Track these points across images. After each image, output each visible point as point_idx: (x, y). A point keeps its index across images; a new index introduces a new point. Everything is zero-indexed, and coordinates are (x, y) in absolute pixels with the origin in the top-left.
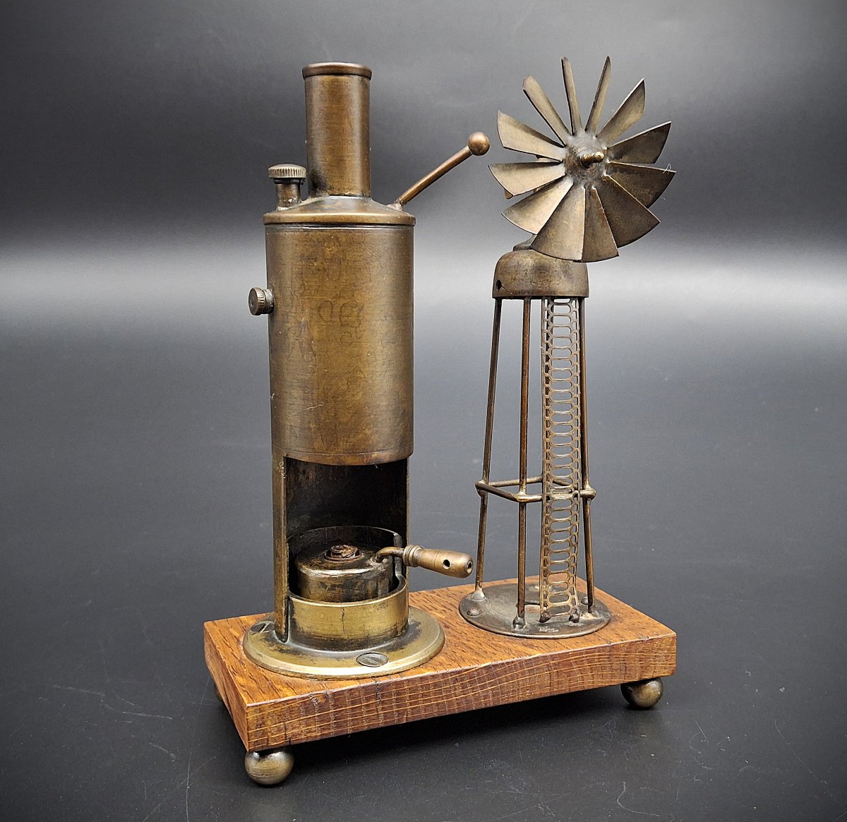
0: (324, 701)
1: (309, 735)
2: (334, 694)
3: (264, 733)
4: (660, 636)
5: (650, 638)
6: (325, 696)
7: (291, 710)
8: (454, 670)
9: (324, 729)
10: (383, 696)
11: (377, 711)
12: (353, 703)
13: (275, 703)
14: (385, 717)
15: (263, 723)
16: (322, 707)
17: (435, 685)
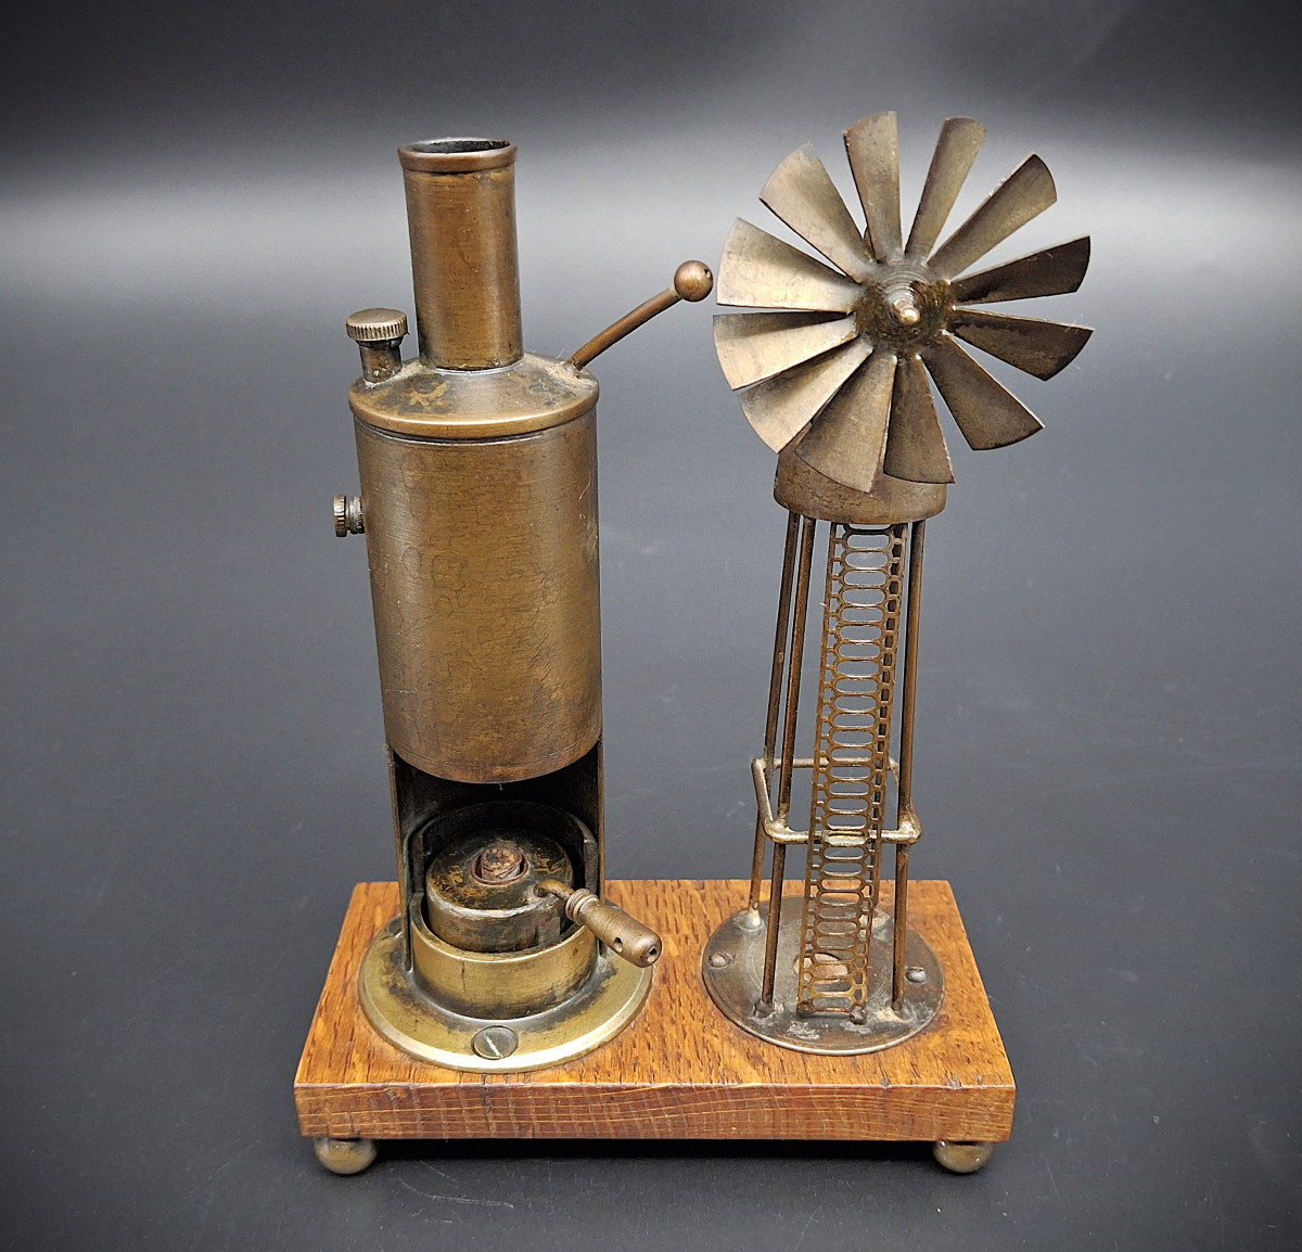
0: (404, 1096)
1: (386, 1132)
2: (420, 1091)
3: (321, 1120)
4: (984, 1086)
5: (964, 1086)
6: (407, 1090)
7: (357, 1100)
8: (609, 1085)
9: (407, 1129)
10: (494, 1102)
11: (486, 1118)
12: (449, 1105)
13: (333, 1089)
14: (499, 1127)
15: (320, 1109)
16: (401, 1103)
17: (577, 1101)
